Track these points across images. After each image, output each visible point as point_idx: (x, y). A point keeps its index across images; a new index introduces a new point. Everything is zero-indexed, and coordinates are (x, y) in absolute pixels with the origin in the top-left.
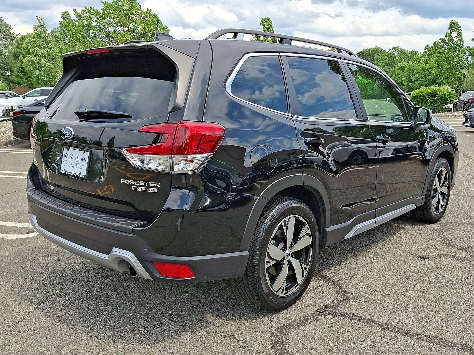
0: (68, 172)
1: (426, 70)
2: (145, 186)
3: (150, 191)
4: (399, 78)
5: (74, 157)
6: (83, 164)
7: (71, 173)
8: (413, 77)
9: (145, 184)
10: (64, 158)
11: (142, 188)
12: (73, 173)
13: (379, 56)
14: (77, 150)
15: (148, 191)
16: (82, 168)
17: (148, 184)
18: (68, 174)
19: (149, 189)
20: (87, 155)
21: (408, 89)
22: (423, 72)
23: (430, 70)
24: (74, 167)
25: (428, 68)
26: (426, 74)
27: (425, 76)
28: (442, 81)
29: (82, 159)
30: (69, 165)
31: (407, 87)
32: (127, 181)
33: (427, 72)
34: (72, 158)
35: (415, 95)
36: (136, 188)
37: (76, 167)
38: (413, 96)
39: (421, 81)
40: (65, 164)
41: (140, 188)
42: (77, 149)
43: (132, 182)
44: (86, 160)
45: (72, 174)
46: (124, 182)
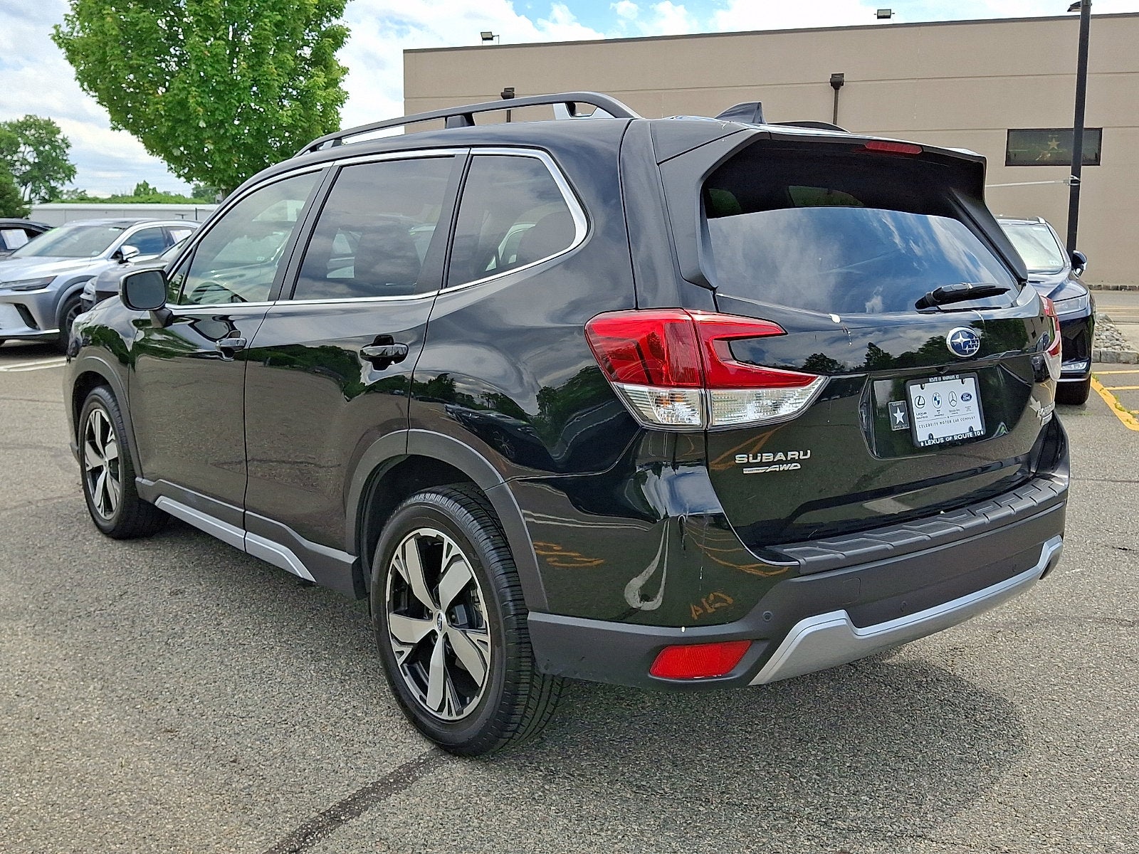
0: (944, 438)
5: (944, 399)
6: (968, 408)
7: (953, 436)
10: (916, 410)
12: (957, 435)
16: (968, 416)
18: (945, 442)
20: (970, 385)
24: (952, 421)
29: (962, 397)
30: (936, 421)
34: (939, 402)
37: (955, 418)
40: (924, 423)
42: (948, 377)
44: (971, 397)
45: (955, 438)
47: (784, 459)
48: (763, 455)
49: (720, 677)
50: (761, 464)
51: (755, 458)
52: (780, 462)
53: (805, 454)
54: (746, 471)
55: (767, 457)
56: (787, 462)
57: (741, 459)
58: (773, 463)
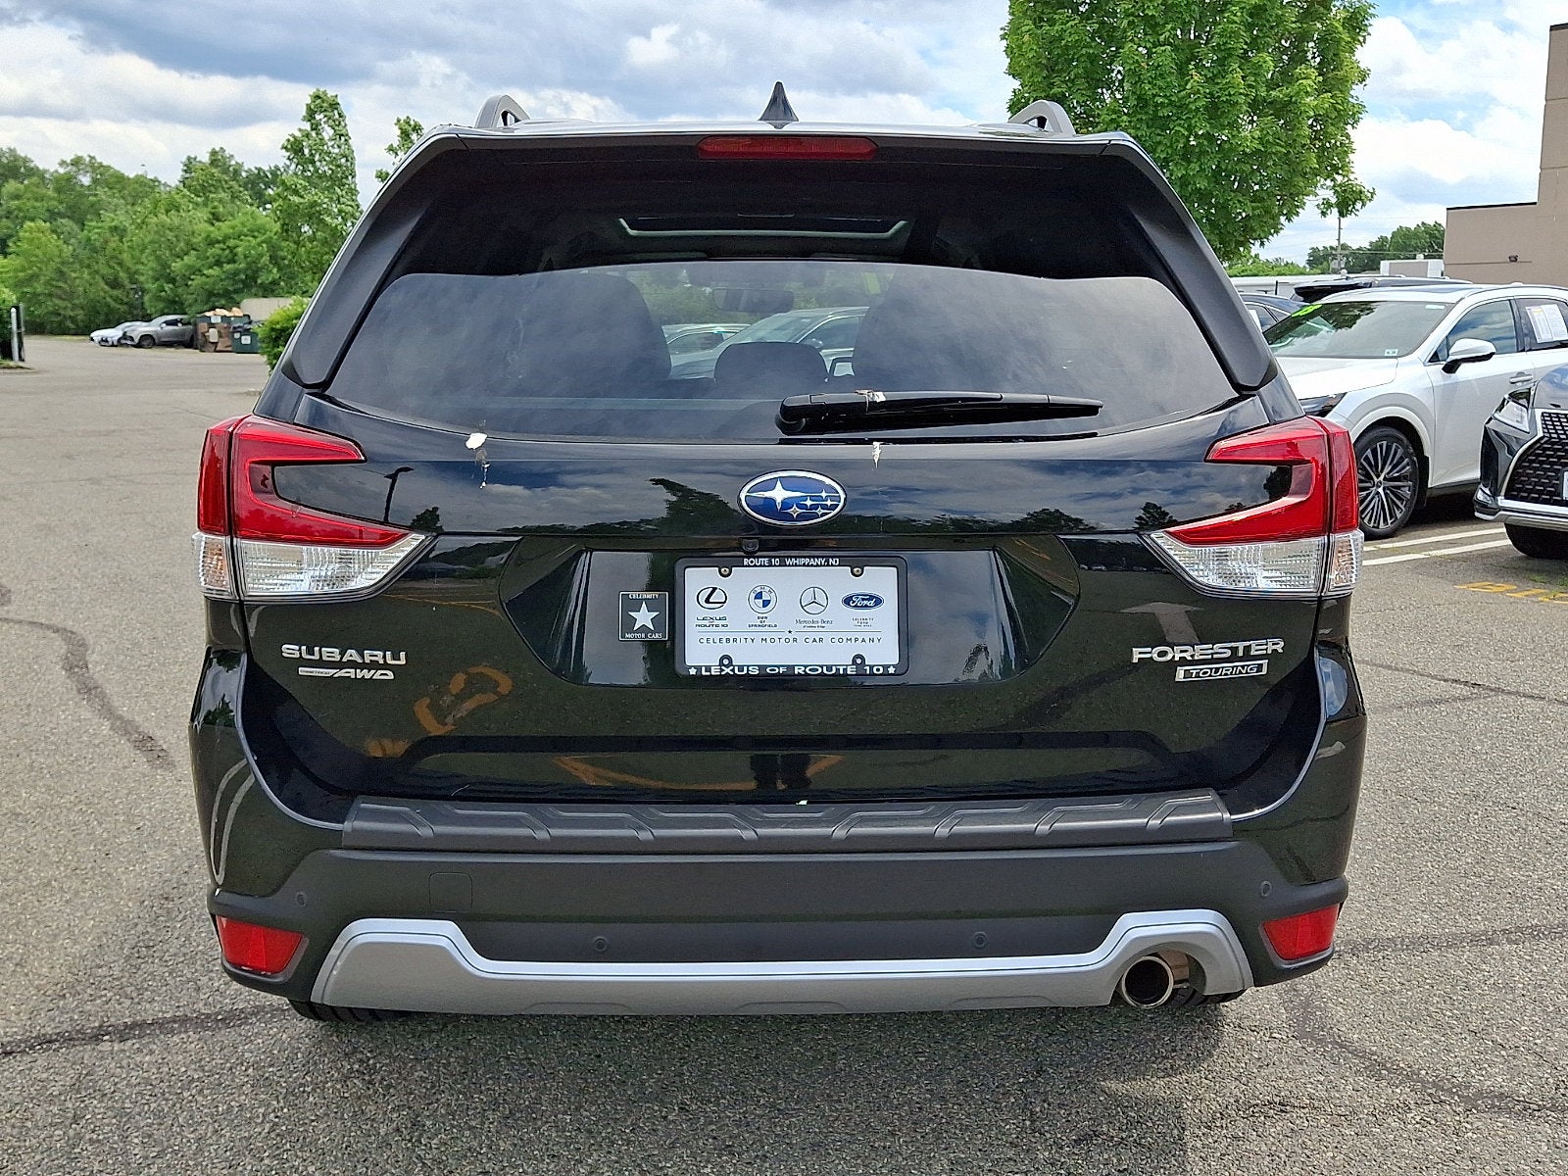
0: (761, 668)
1: (218, 242)
2: (1233, 658)
3: (1247, 673)
4: (120, 264)
7: (790, 667)
8: (177, 266)
9: (1234, 650)
10: (696, 612)
11: (1217, 669)
13: (22, 187)
14: (804, 565)
15: (1240, 673)
17: (1247, 649)
19: (1243, 667)
20: (879, 580)
21: (161, 305)
22: (210, 252)
23: (231, 243)
25: (226, 238)
26: (220, 256)
27: (218, 263)
28: (274, 283)
29: (848, 600)
31: (159, 298)
32: (1161, 654)
33: (223, 250)
34: (766, 603)
35: (278, 327)
36: (1195, 672)
38: (273, 329)
39: (208, 277)
40: (714, 636)
41: (1211, 669)
43: (1182, 651)
44: (879, 602)
45: (797, 671)
46: (1149, 656)
47: (360, 661)
48: (323, 649)
49: (269, 977)
50: (321, 663)
51: (310, 652)
52: (352, 664)
53: (396, 657)
54: (303, 671)
55: (331, 653)
56: (363, 666)
57: (290, 650)
58: (340, 665)
